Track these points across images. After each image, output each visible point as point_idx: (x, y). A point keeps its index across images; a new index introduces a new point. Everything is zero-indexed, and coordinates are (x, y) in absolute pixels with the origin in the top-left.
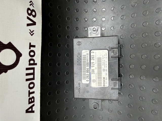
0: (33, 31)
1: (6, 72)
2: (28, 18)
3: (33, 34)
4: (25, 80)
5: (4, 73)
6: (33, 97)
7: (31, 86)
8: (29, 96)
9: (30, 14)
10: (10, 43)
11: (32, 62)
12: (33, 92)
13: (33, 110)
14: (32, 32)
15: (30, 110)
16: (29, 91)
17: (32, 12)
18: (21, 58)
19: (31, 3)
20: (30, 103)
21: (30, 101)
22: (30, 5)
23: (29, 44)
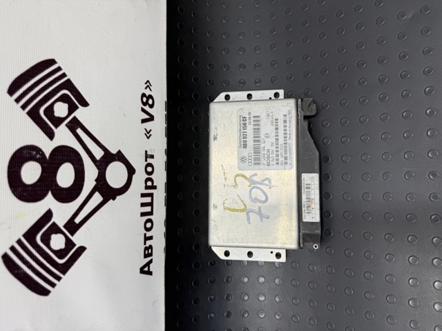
0: (150, 130)
1: (114, 199)
2: (143, 110)
3: (150, 135)
4: (140, 215)
5: (111, 200)
6: (151, 247)
7: (149, 225)
8: (145, 244)
9: (144, 104)
10: (119, 152)
11: (149, 183)
12: (151, 238)
13: (151, 270)
14: (148, 133)
15: (146, 269)
16: (145, 234)
17: (147, 100)
18: (134, 176)
19: (148, 84)
20: (146, 256)
21: (147, 252)
22: (146, 88)
23: (144, 153)
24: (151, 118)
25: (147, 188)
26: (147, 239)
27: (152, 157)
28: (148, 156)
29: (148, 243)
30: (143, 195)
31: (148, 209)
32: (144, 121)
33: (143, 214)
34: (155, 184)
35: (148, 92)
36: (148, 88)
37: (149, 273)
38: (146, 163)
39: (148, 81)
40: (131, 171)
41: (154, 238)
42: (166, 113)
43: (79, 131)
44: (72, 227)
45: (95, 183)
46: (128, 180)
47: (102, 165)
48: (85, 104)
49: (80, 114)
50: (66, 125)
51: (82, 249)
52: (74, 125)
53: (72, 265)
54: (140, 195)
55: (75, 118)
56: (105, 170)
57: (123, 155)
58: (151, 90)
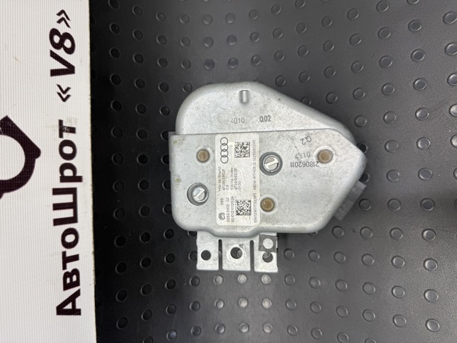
0: (68, 89)
2: (53, 55)
3: (68, 96)
4: (52, 223)
6: (76, 272)
7: (70, 238)
8: (64, 267)
9: (57, 46)
11: (68, 173)
12: (76, 258)
13: (77, 307)
14: (64, 92)
15: (69, 306)
16: (64, 253)
17: (62, 41)
18: (38, 161)
19: (63, 15)
20: (66, 287)
21: (68, 280)
23: (58, 123)
24: (70, 69)
25: (63, 179)
26: (66, 260)
27: (72, 130)
28: (62, 129)
29: (71, 266)
30: (56, 192)
31: (68, 213)
32: (55, 73)
33: (57, 222)
34: (78, 174)
35: (62, 29)
36: (63, 22)
37: (76, 312)
38: (61, 140)
39: (63, 12)
40: (32, 152)
41: (80, 257)
46: (25, 166)
54: (51, 192)
57: (15, 125)
58: (68, 26)
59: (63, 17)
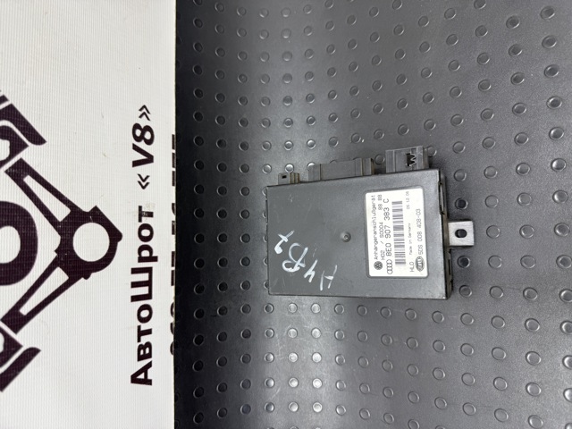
0: (147, 177)
1: (87, 277)
2: (136, 148)
3: (147, 184)
4: (130, 299)
5: (82, 279)
6: (148, 345)
7: (145, 314)
8: (139, 340)
9: (138, 139)
10: (96, 209)
11: (145, 253)
12: (149, 332)
13: (149, 377)
14: (144, 181)
15: (142, 376)
16: (139, 327)
17: (143, 134)
18: (119, 244)
19: (144, 110)
20: (140, 358)
21: (142, 352)
22: (141, 117)
23: (137, 209)
24: (149, 159)
25: (141, 259)
26: (141, 333)
27: (150, 215)
28: (141, 214)
29: (144, 339)
30: (135, 271)
31: (144, 290)
32: (136, 163)
33: (135, 298)
34: (154, 255)
35: (143, 122)
36: (144, 116)
37: (147, 382)
38: (140, 224)
39: (144, 107)
40: (115, 236)
41: (153, 331)
42: (174, 151)
43: (29, 180)
44: (16, 319)
45: (55, 255)
46: (109, 251)
47: (66, 229)
48: (38, 140)
49: (30, 154)
50: (6, 172)
51: (33, 352)
52: (20, 172)
53: (16, 375)
54: (130, 271)
55: (21, 162)
56: (72, 235)
57: (101, 213)
58: (148, 119)
59: (144, 111)
